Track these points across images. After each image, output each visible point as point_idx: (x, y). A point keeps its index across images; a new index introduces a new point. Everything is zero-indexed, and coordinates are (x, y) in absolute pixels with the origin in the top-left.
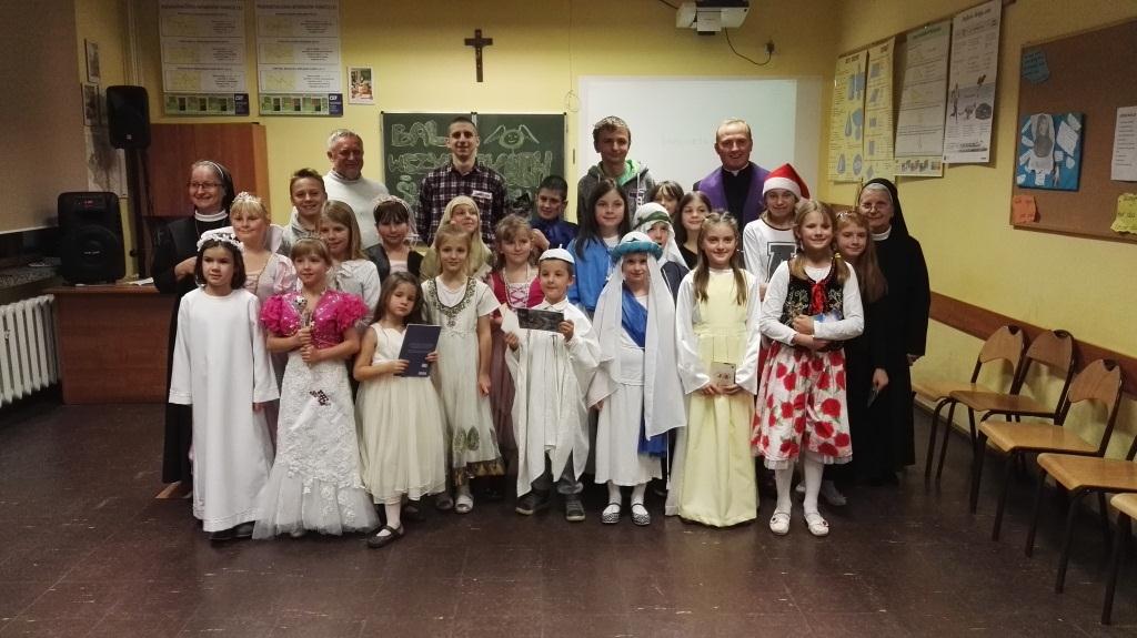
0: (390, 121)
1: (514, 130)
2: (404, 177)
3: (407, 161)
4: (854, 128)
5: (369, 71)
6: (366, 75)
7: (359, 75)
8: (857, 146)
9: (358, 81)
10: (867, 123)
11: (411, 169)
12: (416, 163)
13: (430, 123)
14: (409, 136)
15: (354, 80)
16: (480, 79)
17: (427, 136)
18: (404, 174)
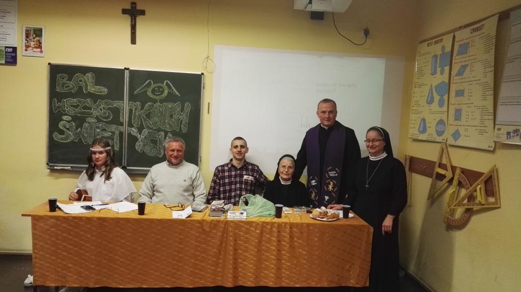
0: (56, 71)
1: (160, 84)
2: (65, 118)
3: (68, 104)
4: (437, 98)
5: (40, 30)
6: (38, 33)
7: (32, 33)
8: (441, 113)
9: (31, 38)
10: (453, 94)
11: (71, 111)
12: (76, 107)
13: (89, 75)
14: (71, 84)
15: (27, 36)
16: (133, 41)
17: (86, 85)
18: (66, 115)
